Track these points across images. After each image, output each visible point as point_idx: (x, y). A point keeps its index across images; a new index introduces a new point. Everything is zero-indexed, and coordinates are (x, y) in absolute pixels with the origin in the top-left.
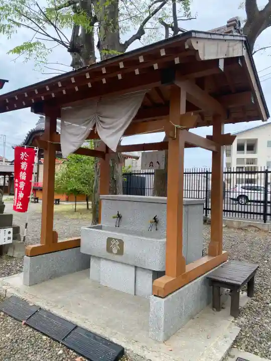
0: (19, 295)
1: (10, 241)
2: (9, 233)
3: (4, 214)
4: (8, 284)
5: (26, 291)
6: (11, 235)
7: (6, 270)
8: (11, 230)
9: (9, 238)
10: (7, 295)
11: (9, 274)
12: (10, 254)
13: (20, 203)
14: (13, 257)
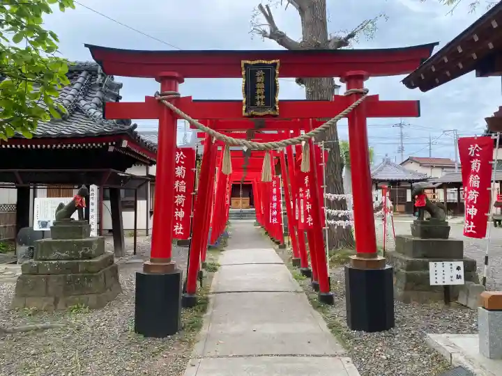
0: (470, 368)
1: (461, 282)
2: (458, 268)
3: (449, 239)
4: (454, 346)
5: (484, 365)
6: (461, 273)
7: (455, 325)
8: (461, 264)
9: (459, 277)
10: (453, 363)
11: (458, 332)
12: (462, 300)
13: (472, 223)
14: (466, 307)
